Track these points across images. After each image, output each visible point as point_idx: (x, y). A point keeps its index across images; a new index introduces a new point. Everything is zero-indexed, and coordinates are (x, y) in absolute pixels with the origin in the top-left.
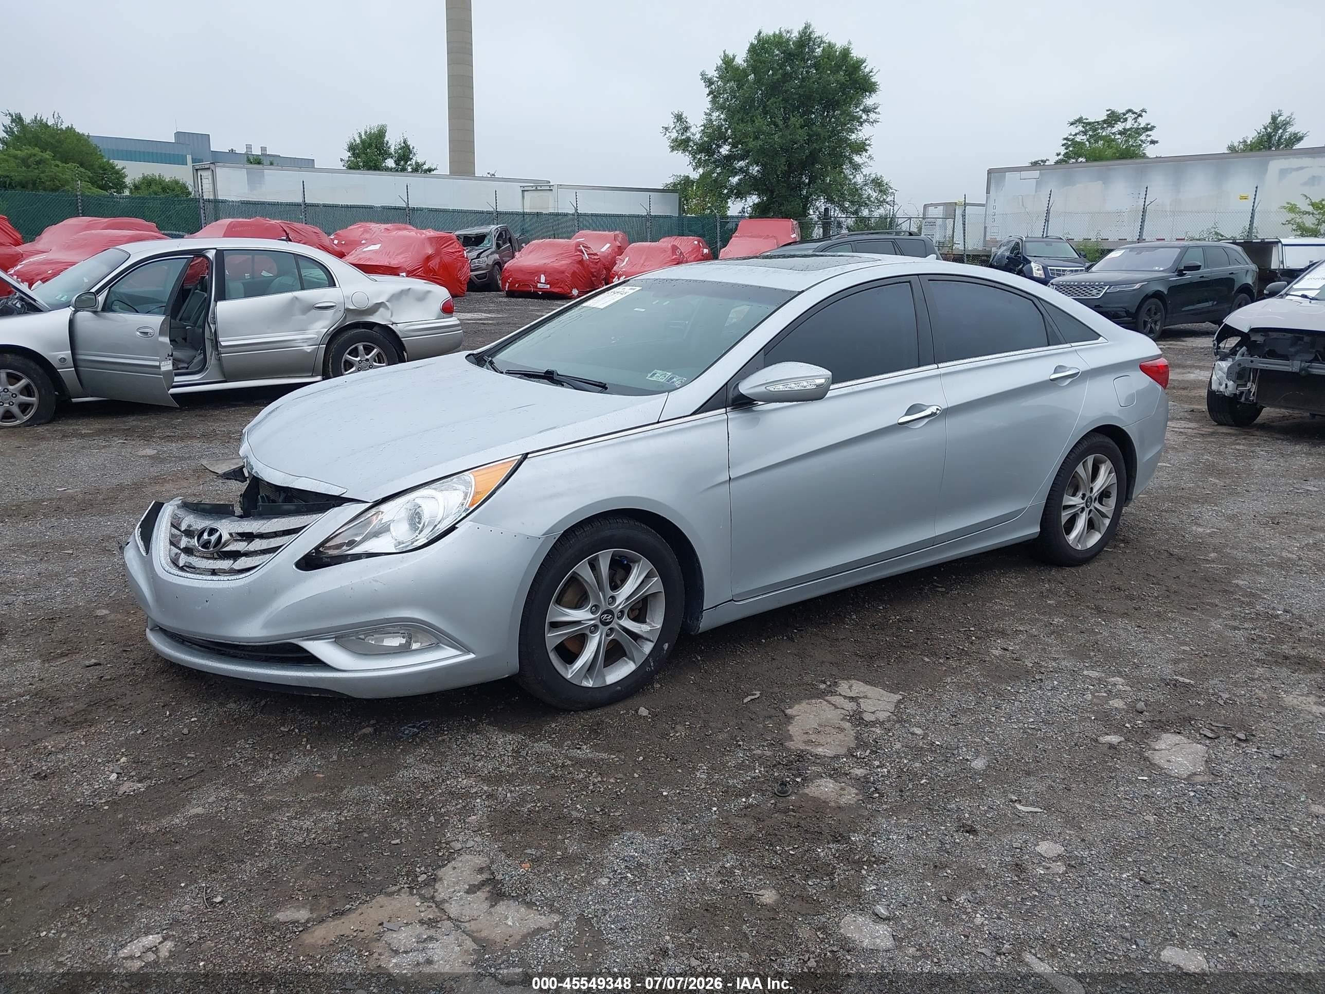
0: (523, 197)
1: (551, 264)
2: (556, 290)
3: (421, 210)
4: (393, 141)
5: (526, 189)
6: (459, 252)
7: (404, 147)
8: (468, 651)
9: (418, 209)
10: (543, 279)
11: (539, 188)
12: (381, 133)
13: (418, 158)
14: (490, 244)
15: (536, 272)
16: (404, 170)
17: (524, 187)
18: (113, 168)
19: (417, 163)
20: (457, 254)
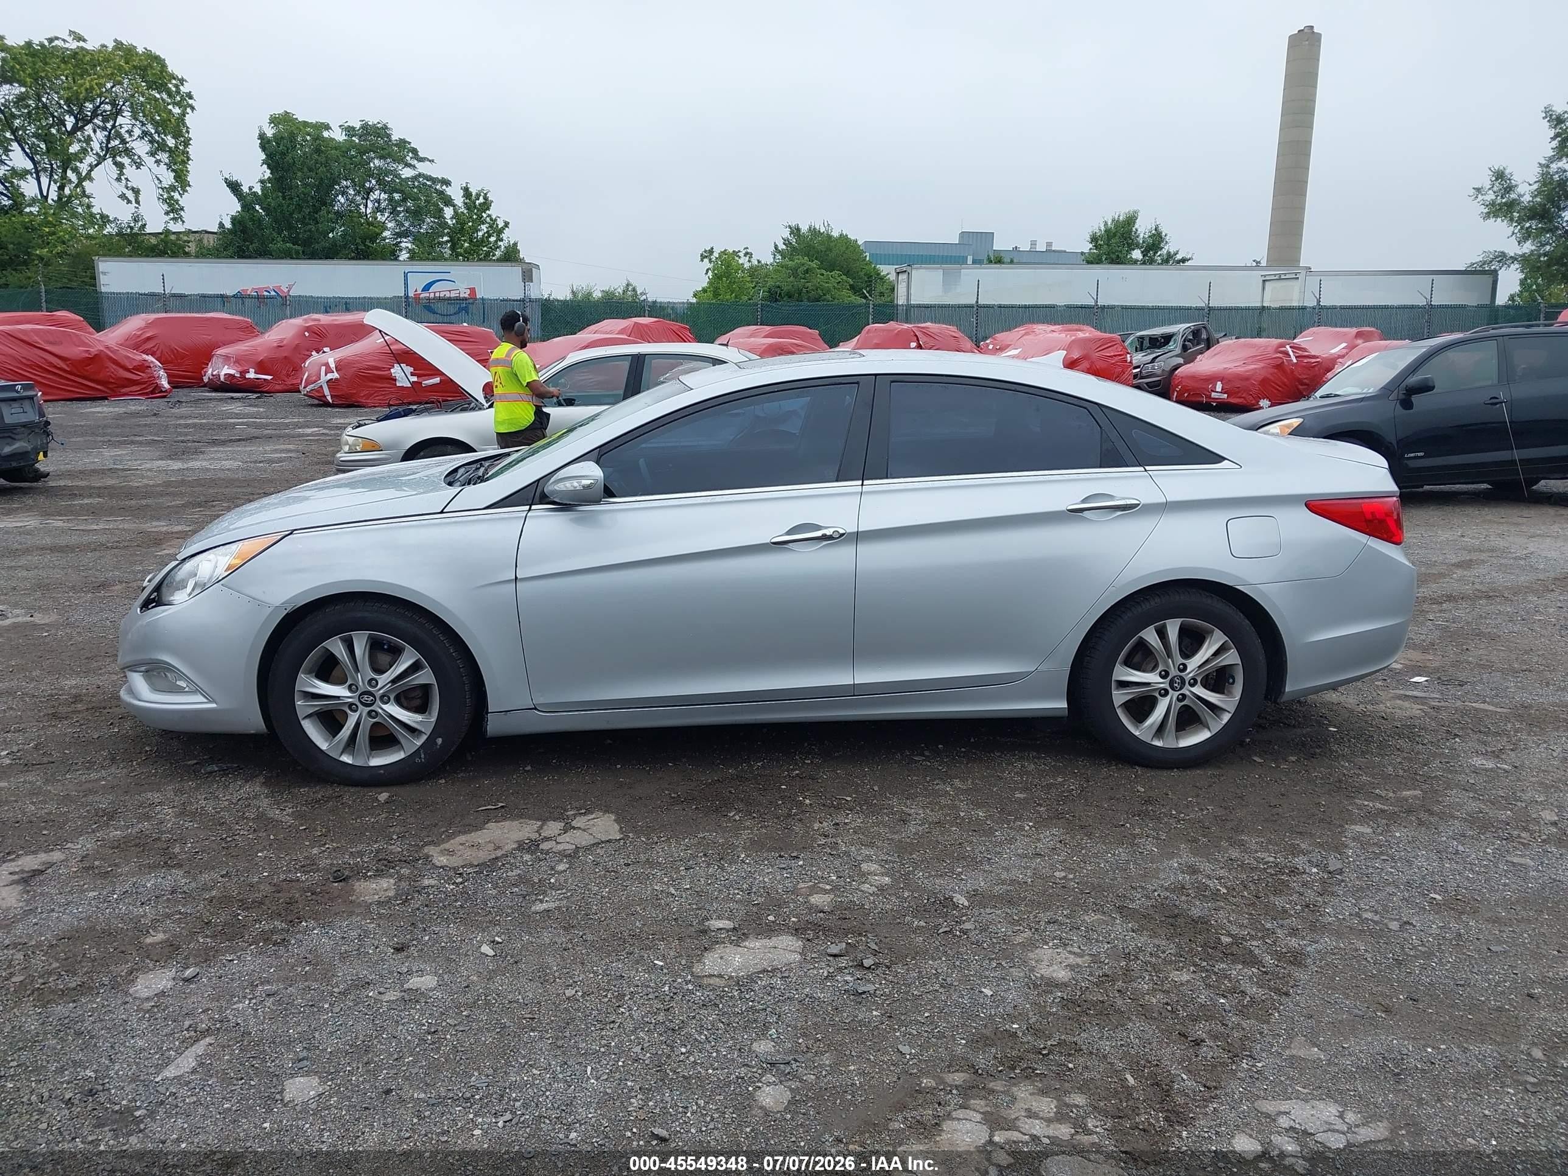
0: (1264, 288)
1: (1235, 369)
2: (1233, 401)
3: (1113, 307)
4: (1143, 229)
5: (1267, 278)
6: (1120, 355)
7: (1154, 235)
8: (214, 701)
9: (1109, 307)
10: (1219, 386)
11: (1283, 277)
12: (1131, 220)
13: (1169, 247)
14: (1175, 347)
15: (1212, 379)
16: (1152, 261)
17: (1265, 276)
18: (879, 274)
19: (1169, 253)
20: (1117, 358)
